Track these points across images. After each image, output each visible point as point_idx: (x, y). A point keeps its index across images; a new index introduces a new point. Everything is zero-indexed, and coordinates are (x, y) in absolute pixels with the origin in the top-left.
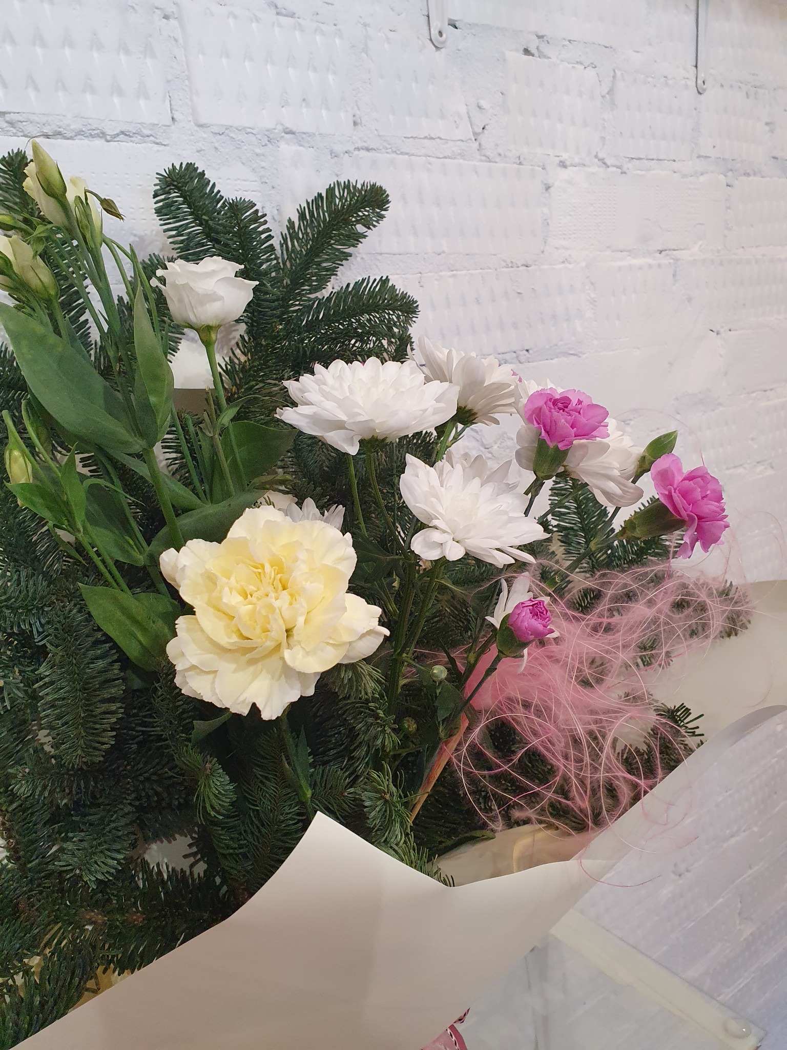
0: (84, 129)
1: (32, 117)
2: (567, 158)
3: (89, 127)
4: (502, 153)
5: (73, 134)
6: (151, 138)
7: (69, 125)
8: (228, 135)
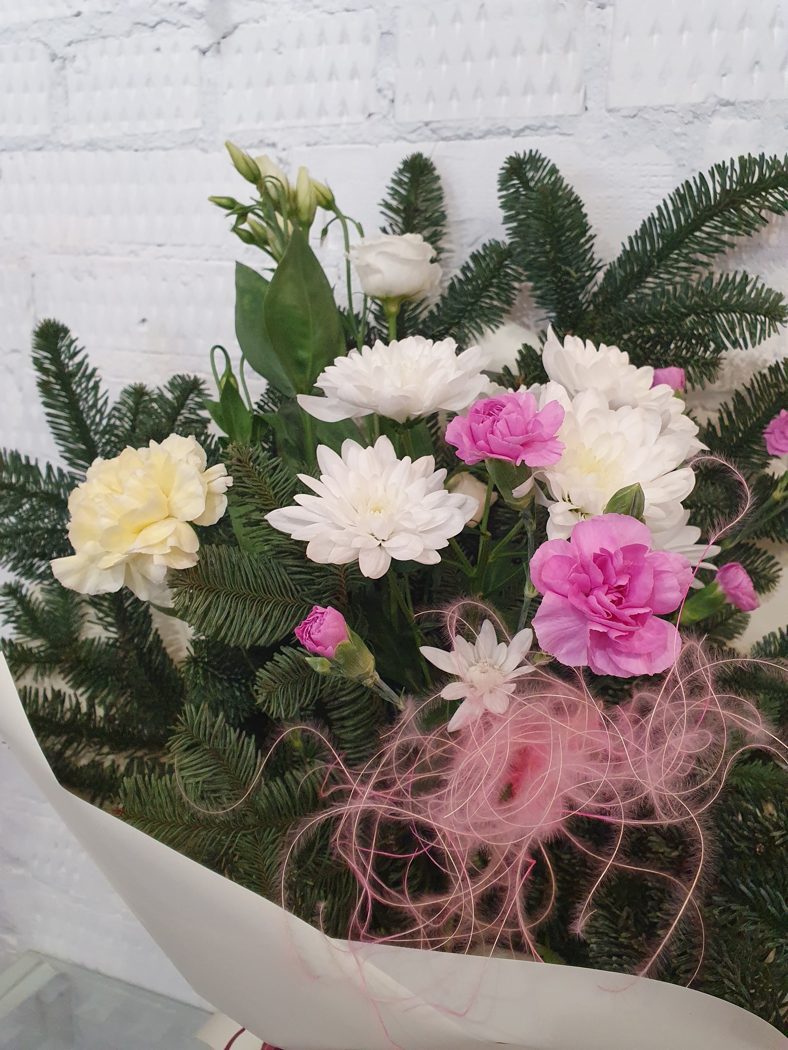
0: (492, 129)
3: (496, 126)
8: (642, 118)
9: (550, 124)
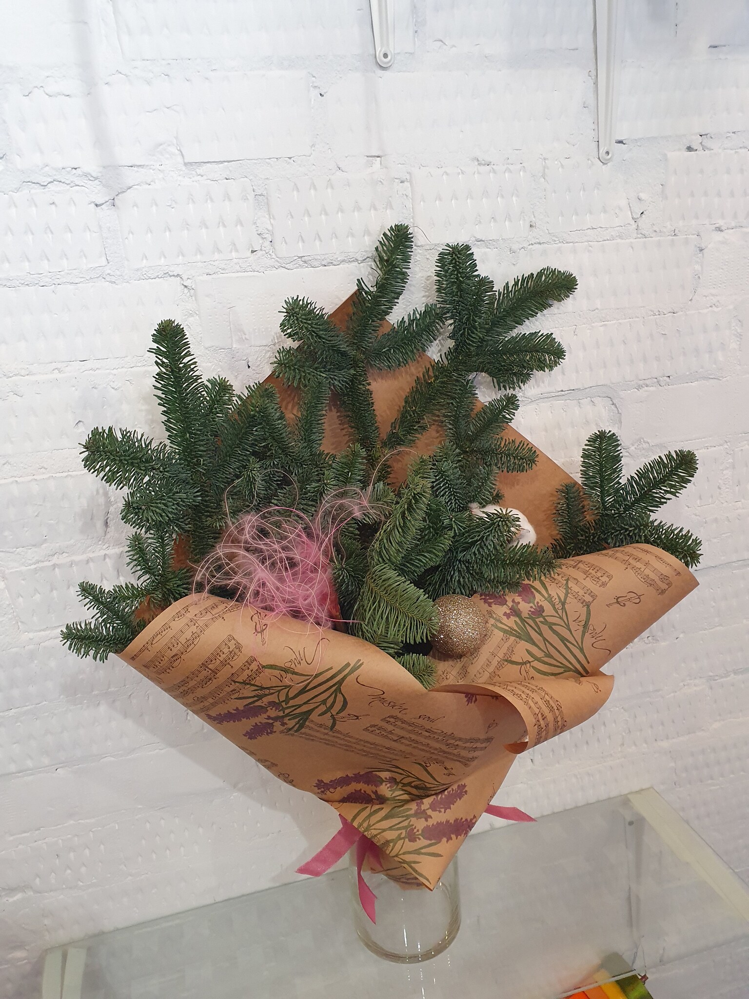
1: (317, 257)
2: (722, 224)
4: (657, 230)
7: (337, 259)
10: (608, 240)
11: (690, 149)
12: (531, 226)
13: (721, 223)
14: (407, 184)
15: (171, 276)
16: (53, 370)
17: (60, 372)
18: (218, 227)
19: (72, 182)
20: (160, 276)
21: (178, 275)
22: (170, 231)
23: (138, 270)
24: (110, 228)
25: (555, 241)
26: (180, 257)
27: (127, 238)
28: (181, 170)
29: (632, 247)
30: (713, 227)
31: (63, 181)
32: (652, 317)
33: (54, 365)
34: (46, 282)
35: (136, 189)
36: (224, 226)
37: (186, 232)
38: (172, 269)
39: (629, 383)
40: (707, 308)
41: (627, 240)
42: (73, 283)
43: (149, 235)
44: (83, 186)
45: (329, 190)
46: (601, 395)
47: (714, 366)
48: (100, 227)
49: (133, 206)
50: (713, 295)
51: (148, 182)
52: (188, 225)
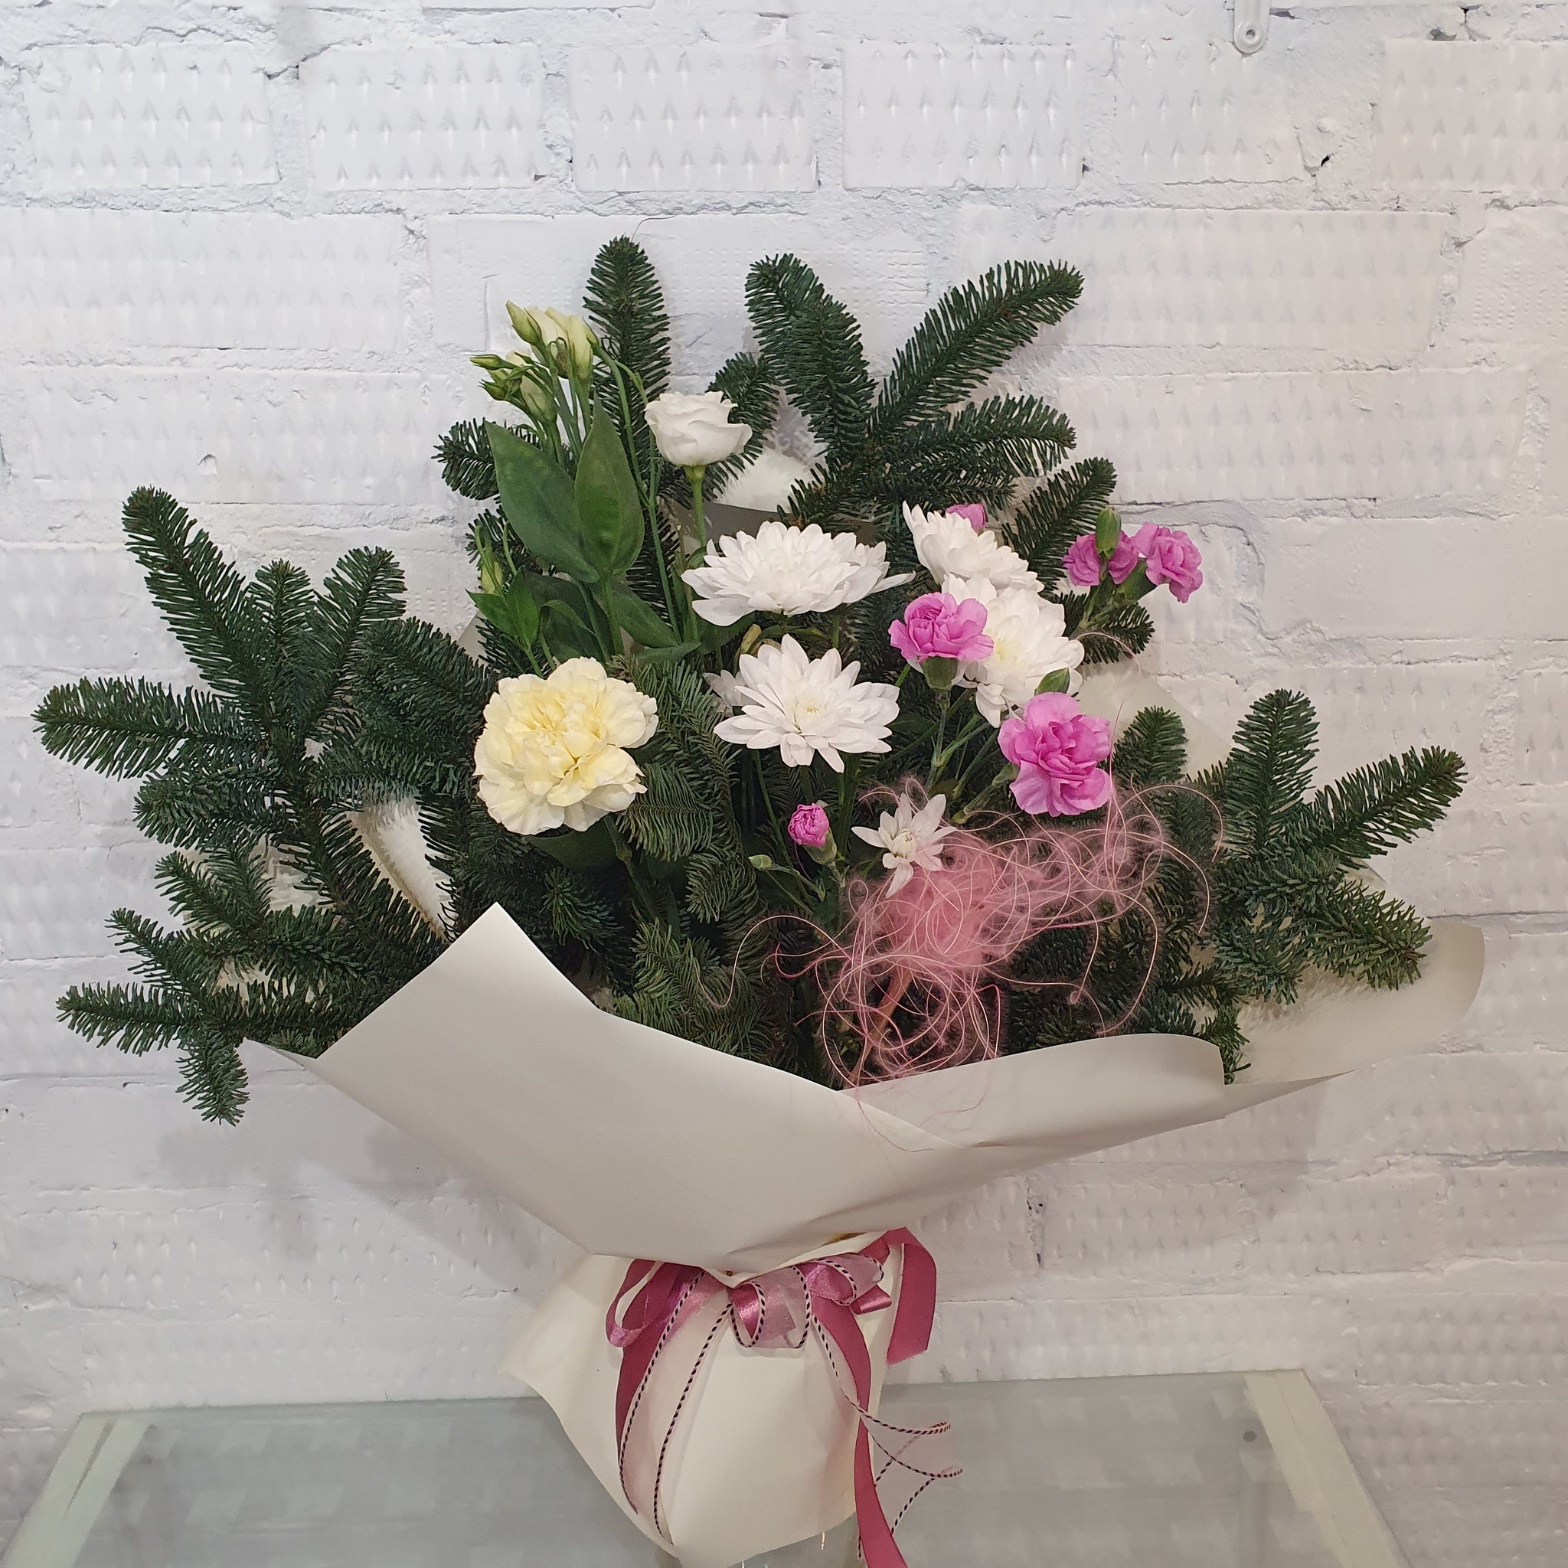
0: (707, 203)
1: (652, 196)
2: (1505, 194)
3: (714, 201)
4: (1359, 195)
5: (694, 210)
6: (787, 207)
7: (691, 201)
8: (885, 198)
9: (780, 201)
10: (1249, 208)
11: (1437, 35)
12: (1085, 168)
13: (1506, 190)
14: (834, 70)
15: (387, 211)
16: (173, 360)
17: (182, 364)
18: (477, 127)
19: (227, 31)
20: (366, 209)
21: (398, 211)
22: (390, 129)
23: (329, 195)
24: (287, 117)
25: (1135, 201)
26: (407, 178)
27: (314, 137)
28: (415, 21)
29: (1301, 226)
30: (1488, 198)
31: (213, 29)
32: (1341, 372)
33: (174, 352)
34: (173, 204)
35: (335, 50)
36: (487, 127)
37: (419, 132)
38: (388, 197)
39: (1283, 502)
40: (1468, 365)
41: (1292, 212)
42: (216, 210)
43: (354, 134)
44: (246, 40)
45: (684, 73)
46: (1220, 521)
47: (1478, 487)
48: (270, 112)
49: (329, 81)
50: (1482, 340)
51: (357, 39)
52: (421, 120)
